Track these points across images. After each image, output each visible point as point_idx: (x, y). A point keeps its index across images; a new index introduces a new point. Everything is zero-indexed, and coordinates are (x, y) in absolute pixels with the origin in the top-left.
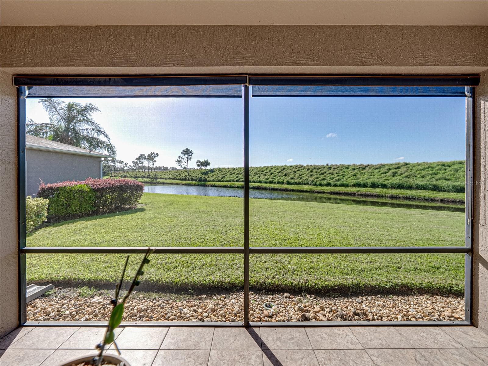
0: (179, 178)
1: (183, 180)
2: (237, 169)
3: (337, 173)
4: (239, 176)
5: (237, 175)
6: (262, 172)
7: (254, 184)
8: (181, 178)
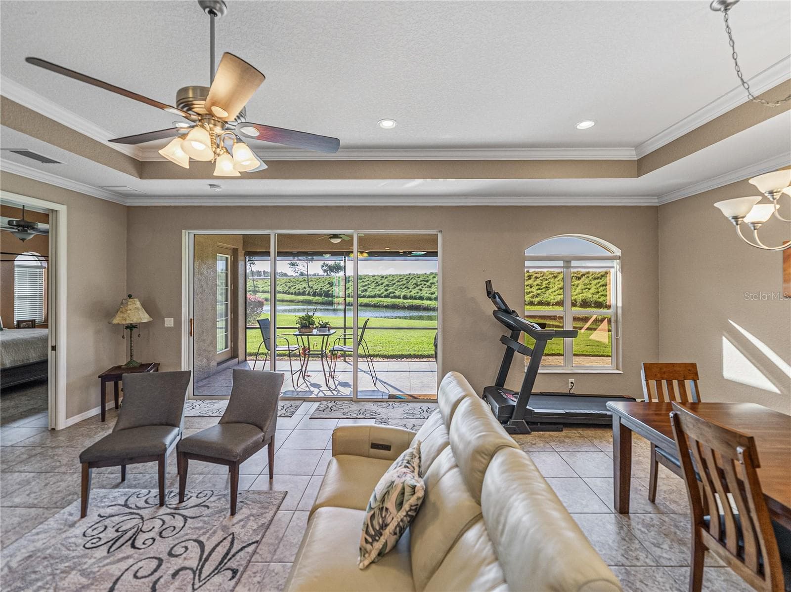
0: (294, 291)
1: (299, 294)
2: (386, 278)
3: (538, 285)
4: (389, 288)
5: (386, 288)
6: (425, 283)
7: (412, 301)
8: (297, 292)
